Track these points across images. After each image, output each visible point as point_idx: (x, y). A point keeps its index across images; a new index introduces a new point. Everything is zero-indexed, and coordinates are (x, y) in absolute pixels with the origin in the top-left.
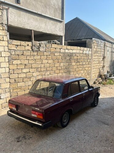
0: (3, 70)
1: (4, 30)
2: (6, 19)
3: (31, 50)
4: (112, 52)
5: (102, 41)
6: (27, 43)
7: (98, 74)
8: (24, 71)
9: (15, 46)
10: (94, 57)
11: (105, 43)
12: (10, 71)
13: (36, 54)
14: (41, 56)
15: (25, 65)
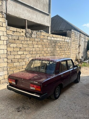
0: (2, 52)
1: (3, 18)
2: (5, 8)
3: (25, 36)
4: (85, 42)
5: (78, 33)
6: (22, 30)
7: (75, 58)
8: (19, 53)
9: (12, 31)
10: (72, 45)
11: (80, 34)
12: (8, 53)
13: (28, 39)
14: (33, 42)
15: (20, 48)
